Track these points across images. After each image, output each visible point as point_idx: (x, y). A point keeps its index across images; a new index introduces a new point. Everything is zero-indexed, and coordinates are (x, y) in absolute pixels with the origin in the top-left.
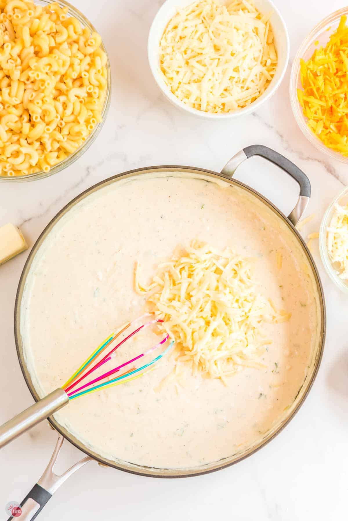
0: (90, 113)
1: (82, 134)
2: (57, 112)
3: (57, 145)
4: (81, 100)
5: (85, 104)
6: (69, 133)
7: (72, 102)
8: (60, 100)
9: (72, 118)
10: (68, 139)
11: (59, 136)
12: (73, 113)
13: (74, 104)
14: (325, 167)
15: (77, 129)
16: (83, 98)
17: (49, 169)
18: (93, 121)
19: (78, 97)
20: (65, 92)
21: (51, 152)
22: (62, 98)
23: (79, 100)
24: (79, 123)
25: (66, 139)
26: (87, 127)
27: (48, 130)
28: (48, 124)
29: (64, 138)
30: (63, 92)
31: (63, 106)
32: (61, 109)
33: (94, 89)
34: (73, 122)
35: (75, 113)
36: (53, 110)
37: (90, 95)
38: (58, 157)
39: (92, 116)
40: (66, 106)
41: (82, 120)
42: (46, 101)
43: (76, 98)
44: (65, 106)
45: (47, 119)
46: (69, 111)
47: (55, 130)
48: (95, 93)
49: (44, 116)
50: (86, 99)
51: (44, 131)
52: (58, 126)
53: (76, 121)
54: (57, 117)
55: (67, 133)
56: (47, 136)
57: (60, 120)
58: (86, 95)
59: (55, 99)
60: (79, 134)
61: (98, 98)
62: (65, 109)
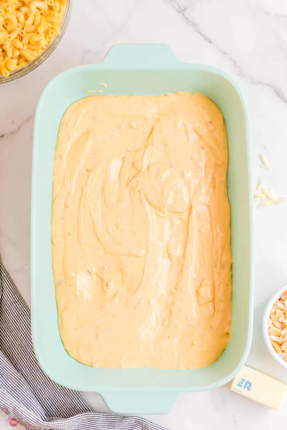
0: (50, 25)
1: (40, 44)
2: (19, 22)
3: (17, 53)
4: (43, 12)
5: (46, 17)
6: (29, 43)
7: (33, 13)
8: (22, 11)
9: (32, 28)
10: (28, 48)
11: (19, 45)
12: (33, 24)
13: (35, 15)
14: (275, 91)
15: (36, 38)
16: (44, 11)
17: (8, 74)
18: (52, 33)
19: (39, 9)
20: (28, 5)
21: (12, 58)
22: (24, 9)
23: (39, 12)
24: (38, 33)
25: (26, 47)
26: (46, 37)
27: (9, 38)
28: (9, 33)
29: (24, 46)
30: (26, 4)
31: (25, 17)
32: (22, 18)
33: (54, 3)
34: (34, 32)
35: (36, 24)
36: (14, 20)
37: (51, 8)
38: (18, 64)
39: (51, 28)
40: (28, 17)
41: (41, 31)
42: (9, 11)
43: (37, 10)
44: (26, 16)
45: (8, 27)
46: (29, 22)
47: (16, 38)
48: (56, 7)
49: (7, 24)
50: (46, 12)
51: (6, 39)
52: (19, 35)
53: (36, 32)
54: (18, 27)
55: (27, 42)
56: (8, 44)
57: (22, 29)
58: (47, 8)
59: (18, 9)
60: (38, 43)
61: (59, 12)
62: (26, 20)
